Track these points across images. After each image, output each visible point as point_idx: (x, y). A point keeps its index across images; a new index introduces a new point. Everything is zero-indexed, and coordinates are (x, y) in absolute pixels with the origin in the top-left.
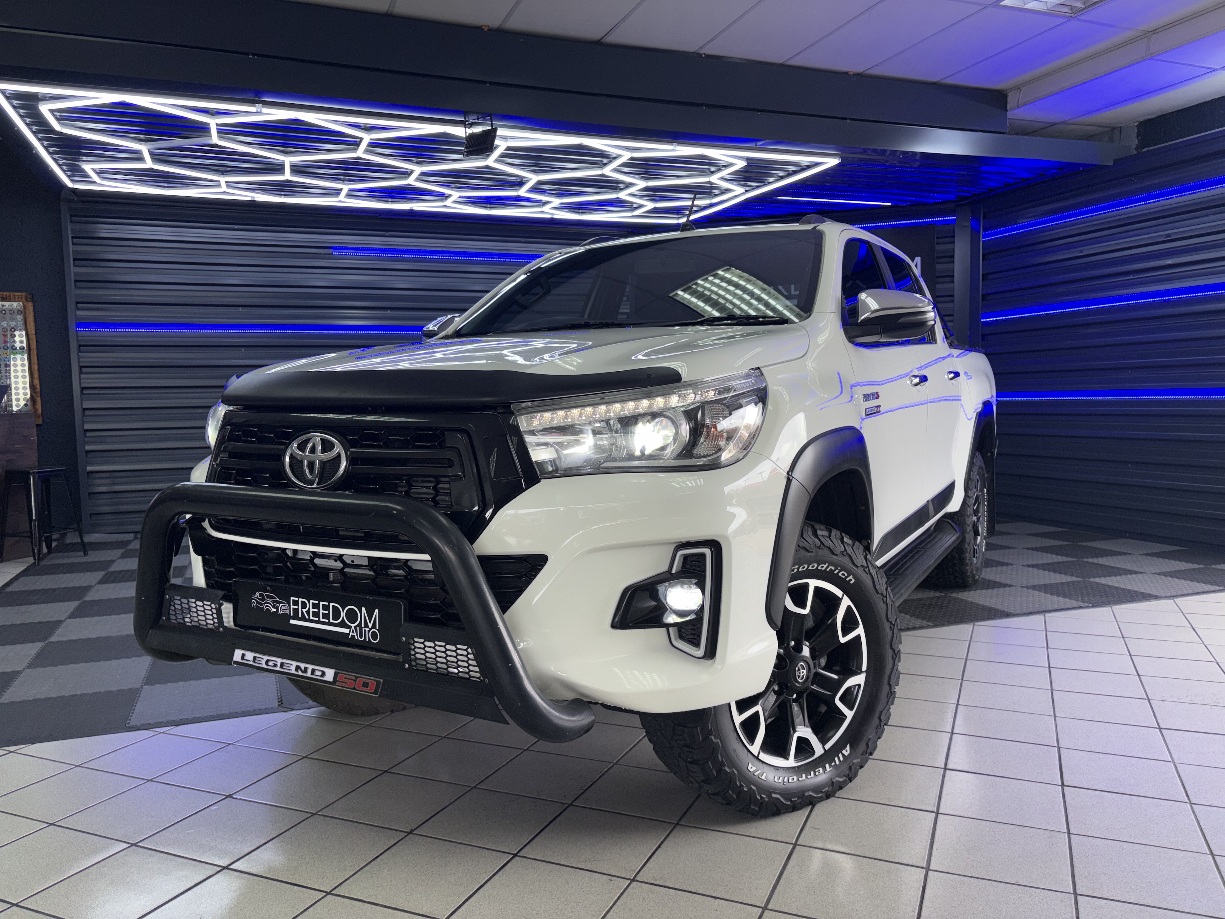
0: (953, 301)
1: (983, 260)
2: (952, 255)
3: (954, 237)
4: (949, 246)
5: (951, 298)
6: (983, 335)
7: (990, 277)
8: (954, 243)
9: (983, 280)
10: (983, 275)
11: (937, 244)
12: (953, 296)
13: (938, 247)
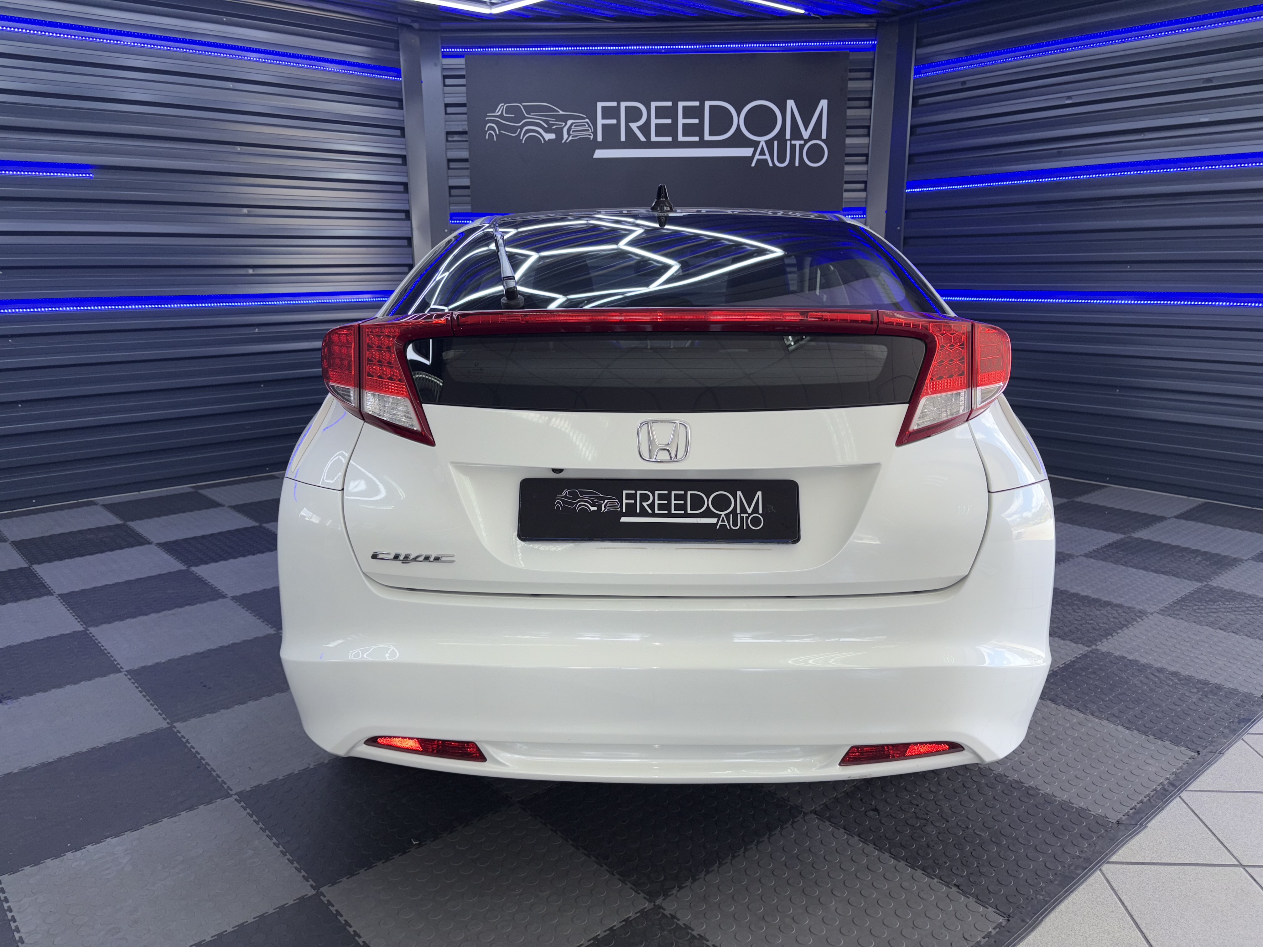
0: (866, 163)
1: (914, 105)
2: (869, 96)
3: (872, 71)
4: (867, 84)
5: (864, 158)
6: (906, 211)
7: (919, 130)
8: (871, 78)
9: (911, 135)
10: (912, 127)
11: (850, 79)
12: (867, 155)
13: (851, 85)
